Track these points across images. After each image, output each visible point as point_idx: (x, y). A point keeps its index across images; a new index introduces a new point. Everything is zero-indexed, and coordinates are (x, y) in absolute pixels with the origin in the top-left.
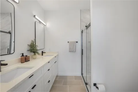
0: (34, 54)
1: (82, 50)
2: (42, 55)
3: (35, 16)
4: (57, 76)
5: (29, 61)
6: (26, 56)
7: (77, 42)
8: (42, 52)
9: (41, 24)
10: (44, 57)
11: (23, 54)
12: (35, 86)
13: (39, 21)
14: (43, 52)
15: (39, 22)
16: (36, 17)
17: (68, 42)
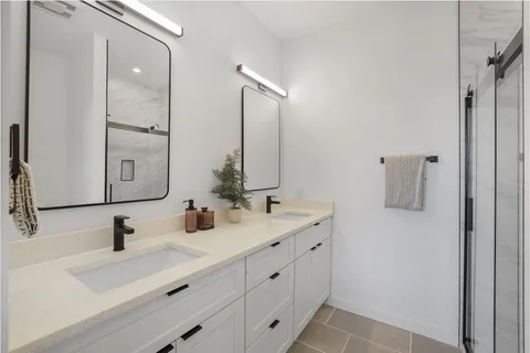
0: (231, 205)
1: (469, 203)
2: (269, 211)
3: (239, 68)
4: (324, 306)
5: (213, 227)
6: (204, 210)
7: (434, 159)
8: (269, 198)
9: (267, 93)
10: (273, 220)
11: (191, 202)
12: (198, 328)
13: (259, 84)
14: (273, 199)
15: (256, 87)
16: (245, 70)
17: (382, 161)
